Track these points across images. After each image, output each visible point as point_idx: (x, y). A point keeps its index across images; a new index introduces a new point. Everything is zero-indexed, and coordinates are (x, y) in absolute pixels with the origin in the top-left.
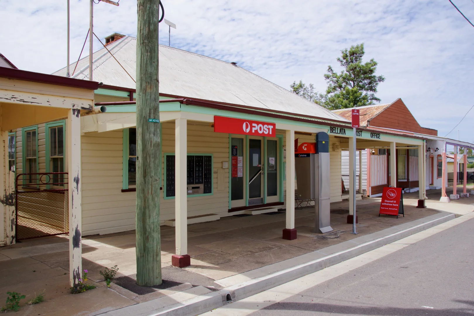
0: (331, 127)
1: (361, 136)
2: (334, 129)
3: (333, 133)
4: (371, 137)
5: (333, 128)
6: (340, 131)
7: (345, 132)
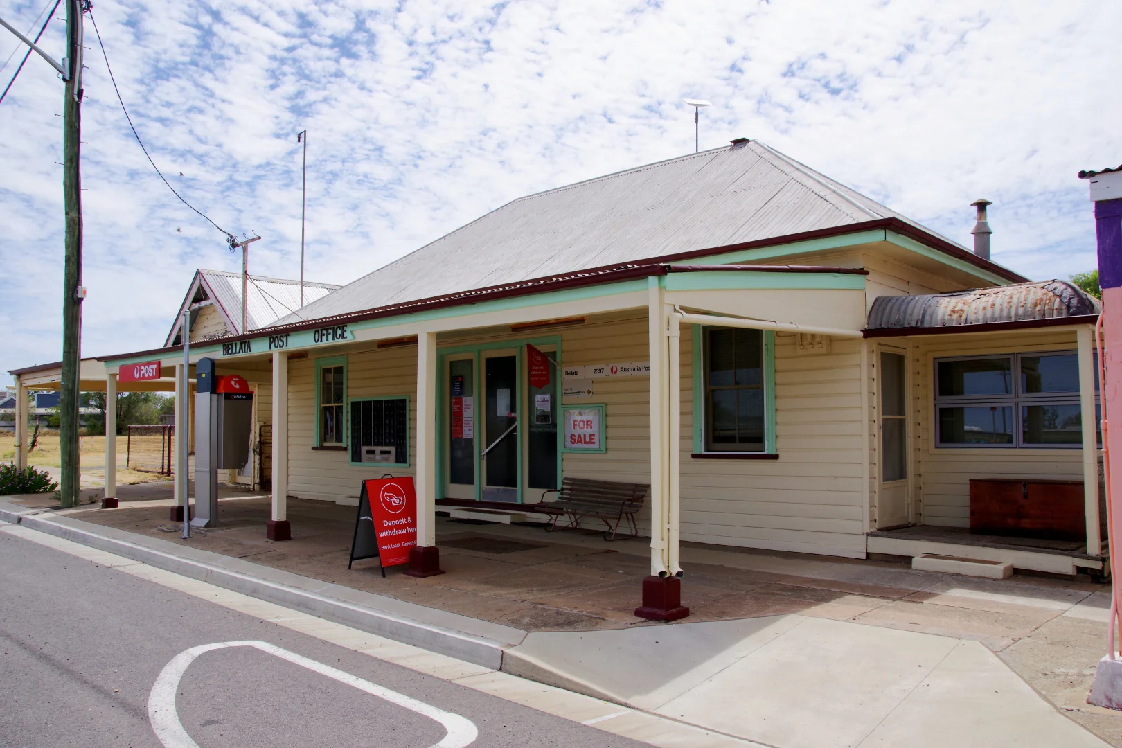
0: (224, 345)
1: (287, 346)
2: (230, 346)
3: (228, 354)
4: (316, 342)
5: (228, 345)
6: (241, 347)
7: (249, 347)
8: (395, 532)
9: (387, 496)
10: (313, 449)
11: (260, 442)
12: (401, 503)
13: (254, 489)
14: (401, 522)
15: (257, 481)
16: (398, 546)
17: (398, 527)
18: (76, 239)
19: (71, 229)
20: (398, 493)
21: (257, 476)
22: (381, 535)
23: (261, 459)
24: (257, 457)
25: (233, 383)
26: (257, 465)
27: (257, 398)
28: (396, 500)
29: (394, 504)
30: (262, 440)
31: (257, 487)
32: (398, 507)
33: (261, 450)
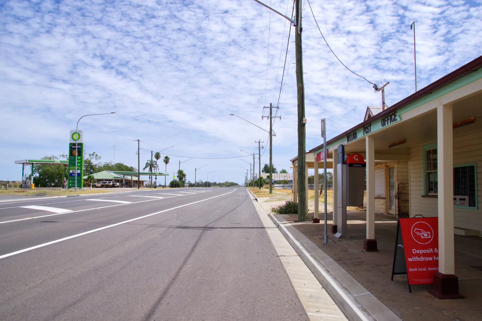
8: (422, 259)
9: (416, 231)
10: (422, 196)
11: (398, 192)
12: (430, 237)
13: (395, 217)
14: (428, 251)
15: (397, 213)
16: (425, 269)
17: (424, 255)
18: (301, 96)
19: (299, 92)
20: (427, 229)
21: (397, 210)
22: (410, 260)
23: (399, 201)
24: (397, 200)
25: (354, 158)
26: (397, 205)
27: (396, 169)
28: (425, 235)
29: (422, 237)
30: (399, 192)
31: (397, 216)
32: (427, 240)
33: (399, 197)
